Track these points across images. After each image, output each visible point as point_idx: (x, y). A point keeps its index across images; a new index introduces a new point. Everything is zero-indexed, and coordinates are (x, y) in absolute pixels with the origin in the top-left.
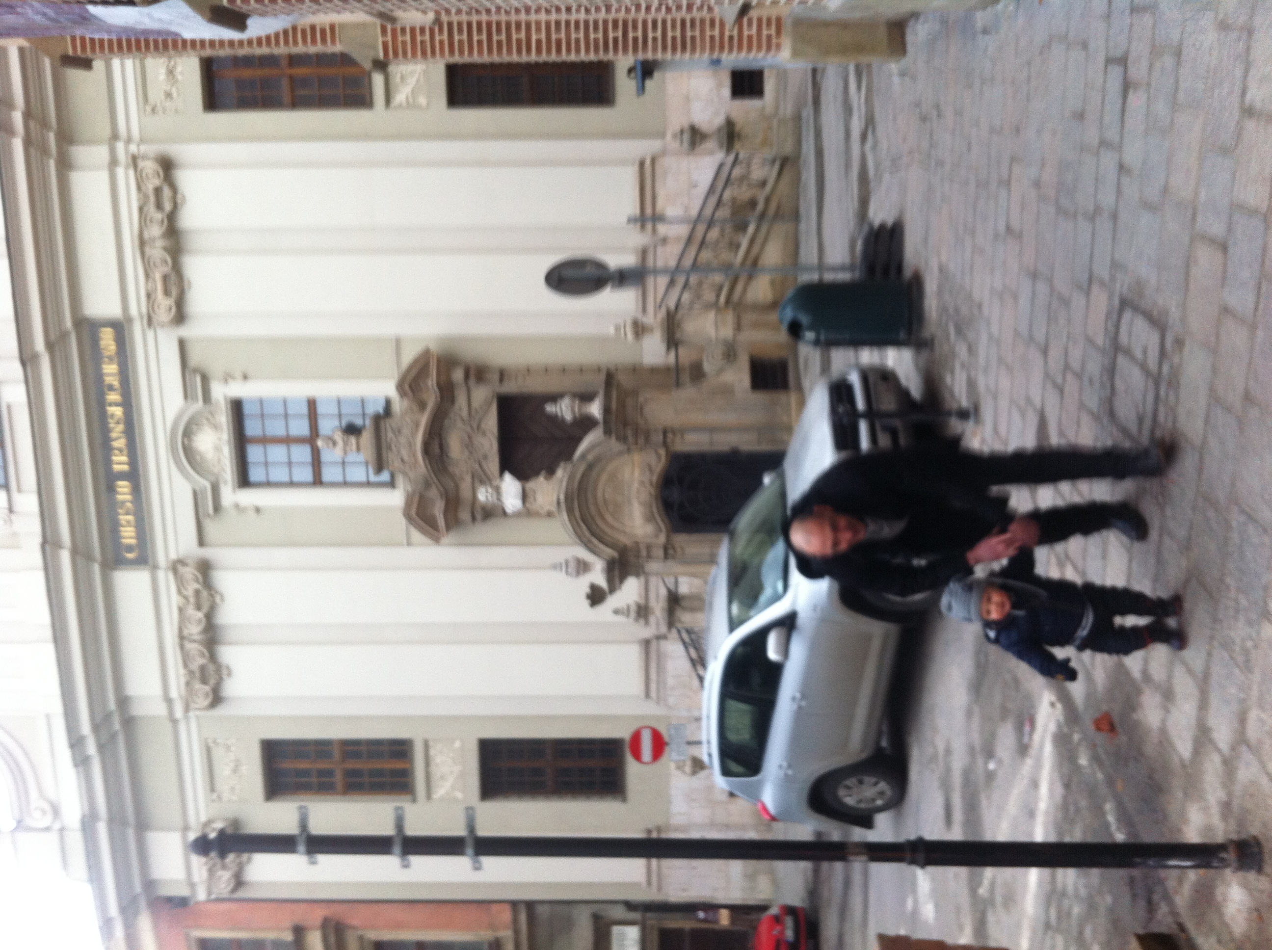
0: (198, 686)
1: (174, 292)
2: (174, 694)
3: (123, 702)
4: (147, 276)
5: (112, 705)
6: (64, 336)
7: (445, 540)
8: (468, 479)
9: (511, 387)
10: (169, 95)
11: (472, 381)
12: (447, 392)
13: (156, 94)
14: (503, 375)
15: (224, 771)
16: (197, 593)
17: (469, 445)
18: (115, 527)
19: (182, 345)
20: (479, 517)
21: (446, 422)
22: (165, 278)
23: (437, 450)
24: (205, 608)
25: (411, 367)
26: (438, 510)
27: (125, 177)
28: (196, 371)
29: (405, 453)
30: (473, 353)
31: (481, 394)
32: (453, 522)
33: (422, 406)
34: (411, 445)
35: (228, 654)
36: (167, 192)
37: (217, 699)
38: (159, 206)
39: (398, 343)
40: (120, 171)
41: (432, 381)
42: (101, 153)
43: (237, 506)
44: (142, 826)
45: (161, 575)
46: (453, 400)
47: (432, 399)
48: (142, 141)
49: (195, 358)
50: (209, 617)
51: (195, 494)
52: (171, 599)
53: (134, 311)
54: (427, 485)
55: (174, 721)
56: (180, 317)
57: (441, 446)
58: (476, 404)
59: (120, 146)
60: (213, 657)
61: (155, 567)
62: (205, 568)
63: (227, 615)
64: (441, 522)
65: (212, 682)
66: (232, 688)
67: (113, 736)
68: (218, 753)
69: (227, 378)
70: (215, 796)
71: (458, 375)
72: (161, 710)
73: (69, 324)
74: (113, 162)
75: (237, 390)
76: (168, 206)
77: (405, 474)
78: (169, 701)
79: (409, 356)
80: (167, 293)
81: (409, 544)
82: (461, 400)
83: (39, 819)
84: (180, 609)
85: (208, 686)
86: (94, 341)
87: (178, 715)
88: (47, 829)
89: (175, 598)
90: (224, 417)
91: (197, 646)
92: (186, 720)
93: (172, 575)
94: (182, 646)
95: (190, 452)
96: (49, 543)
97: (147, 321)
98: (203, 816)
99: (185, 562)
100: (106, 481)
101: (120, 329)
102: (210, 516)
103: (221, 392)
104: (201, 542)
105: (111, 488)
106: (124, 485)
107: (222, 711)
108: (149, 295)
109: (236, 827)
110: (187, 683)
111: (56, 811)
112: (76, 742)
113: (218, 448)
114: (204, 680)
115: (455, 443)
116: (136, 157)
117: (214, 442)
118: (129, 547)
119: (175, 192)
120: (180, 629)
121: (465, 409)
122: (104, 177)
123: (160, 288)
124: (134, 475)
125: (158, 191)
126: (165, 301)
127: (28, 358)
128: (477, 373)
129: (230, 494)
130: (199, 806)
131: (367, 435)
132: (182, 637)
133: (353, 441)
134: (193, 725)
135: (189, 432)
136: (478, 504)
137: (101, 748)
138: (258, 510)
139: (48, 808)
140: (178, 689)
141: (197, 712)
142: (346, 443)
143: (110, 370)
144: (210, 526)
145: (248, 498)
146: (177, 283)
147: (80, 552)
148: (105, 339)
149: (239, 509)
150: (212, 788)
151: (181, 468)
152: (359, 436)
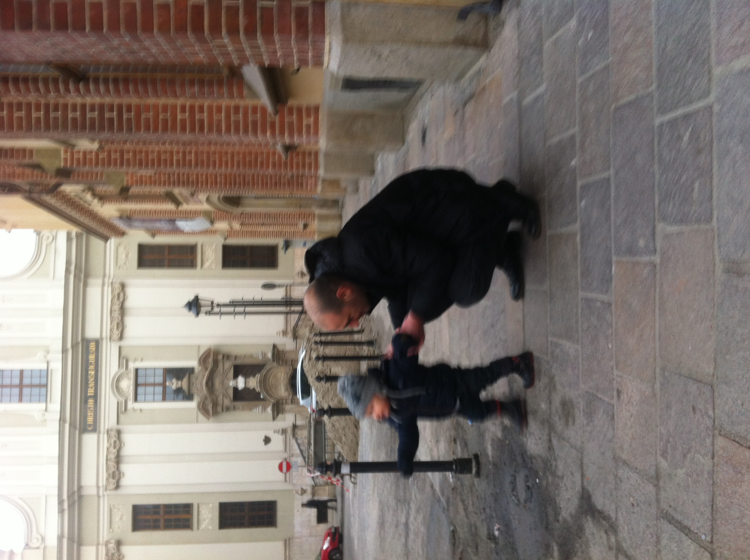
0: (111, 480)
1: (120, 329)
2: (101, 484)
3: (80, 488)
4: (111, 323)
5: (76, 489)
6: (77, 344)
7: (211, 419)
8: (221, 397)
9: (239, 362)
10: (125, 263)
11: (225, 360)
12: (216, 363)
13: (120, 263)
14: (236, 357)
15: (116, 519)
16: (115, 442)
17: (222, 383)
18: (86, 417)
19: (120, 348)
20: (225, 410)
21: (215, 375)
22: (118, 324)
23: (210, 385)
24: (117, 447)
25: (203, 355)
26: (210, 407)
27: (108, 291)
28: (124, 358)
29: (199, 386)
30: (225, 350)
31: (228, 365)
32: (215, 413)
33: (206, 369)
34: (201, 384)
35: (124, 467)
36: (122, 295)
37: (118, 487)
38: (118, 299)
39: (199, 347)
40: (106, 288)
41: (211, 360)
42: (100, 281)
43: (133, 409)
44: (80, 544)
45: (101, 435)
46: (217, 367)
47: (210, 366)
48: (114, 278)
49: (124, 353)
50: (119, 451)
51: (118, 403)
53: (104, 336)
54: (206, 398)
55: (99, 496)
56: (121, 338)
57: (212, 384)
58: (226, 367)
59: (106, 280)
60: (118, 468)
61: (99, 432)
62: (119, 433)
63: (126, 451)
64: (211, 411)
65: (117, 479)
66: (124, 482)
67: (74, 503)
68: (115, 511)
69: (135, 360)
70: (111, 530)
71: (220, 357)
72: (94, 491)
73: (80, 339)
74: (103, 285)
75: (139, 364)
76: (121, 299)
77: (198, 394)
78: (98, 487)
79: (202, 351)
80: (118, 329)
81: (197, 421)
82: (220, 367)
83: (35, 543)
84: (107, 449)
85: (115, 481)
86: (88, 347)
87: (101, 493)
88: (38, 548)
89: (106, 444)
90: (132, 375)
91: (112, 464)
92: (104, 495)
93: (106, 436)
94: (107, 463)
95: (118, 388)
96: (62, 420)
97: (109, 339)
98: (106, 539)
99: (111, 430)
100: (85, 400)
101: (98, 342)
102: (122, 413)
103: (132, 366)
104: (118, 423)
105: (86, 402)
106: (91, 402)
107: (119, 492)
108: (111, 330)
109: (119, 543)
110: (107, 479)
111: (43, 539)
112: (61, 502)
113: (129, 387)
114: (113, 478)
115: (217, 383)
116: (112, 283)
117: (127, 385)
118: (90, 425)
119: (124, 295)
120: (107, 456)
121: (222, 370)
122: (99, 290)
123: (115, 327)
124: (95, 397)
125: (119, 294)
126: (116, 333)
127: (64, 351)
128: (227, 357)
129: (131, 405)
130: (104, 535)
131: (185, 380)
132: (107, 460)
133: (180, 383)
134: (106, 497)
135: (118, 381)
136: (224, 406)
137: (69, 506)
138: (141, 410)
139: (40, 538)
140: (103, 482)
141: (109, 492)
142: (177, 384)
143: (92, 357)
144: (122, 417)
145: (137, 406)
146: (121, 326)
147: (72, 425)
148: (92, 346)
149: (134, 410)
150: (111, 527)
151: (114, 394)
152: (182, 381)
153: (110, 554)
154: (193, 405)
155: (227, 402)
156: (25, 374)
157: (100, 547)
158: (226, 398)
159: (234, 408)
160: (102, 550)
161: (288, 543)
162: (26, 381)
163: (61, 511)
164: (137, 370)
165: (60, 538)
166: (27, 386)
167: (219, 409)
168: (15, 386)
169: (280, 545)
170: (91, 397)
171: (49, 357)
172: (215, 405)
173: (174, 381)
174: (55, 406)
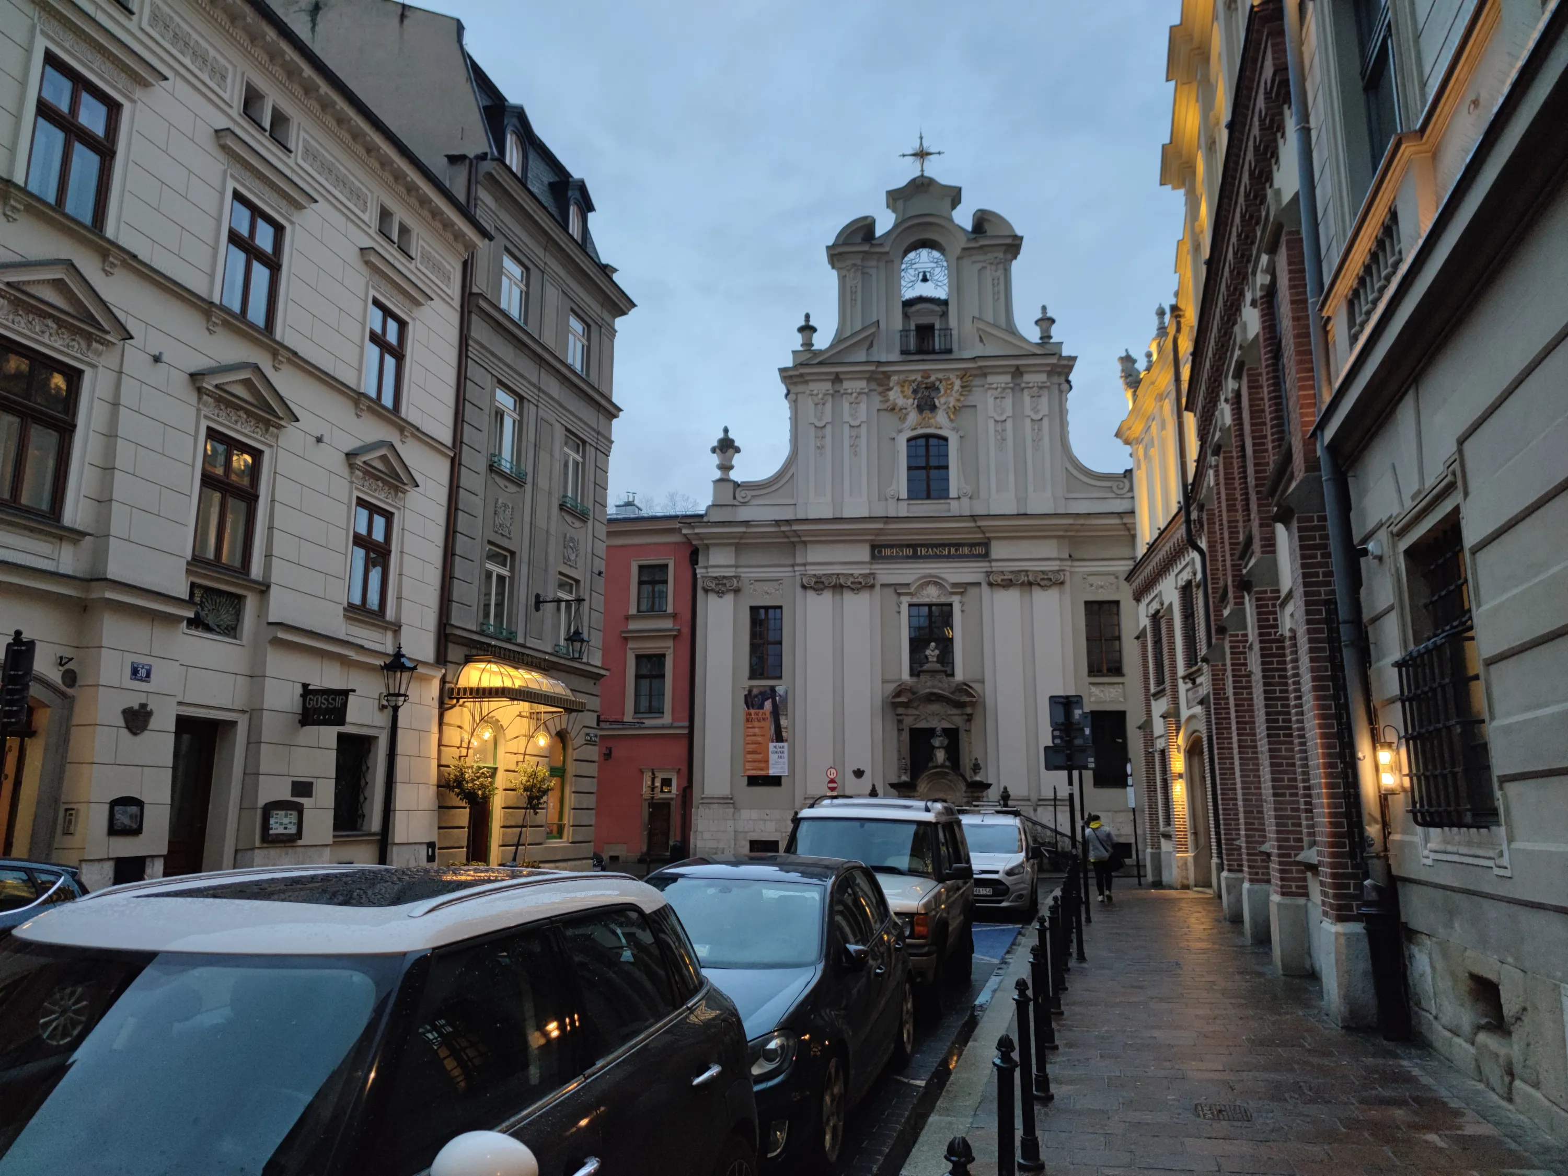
0: (814, 580)
1: (1002, 583)
2: (808, 568)
3: (805, 543)
4: (1012, 572)
5: (803, 539)
6: (983, 533)
7: (887, 700)
8: (917, 713)
9: (962, 735)
10: (1092, 585)
11: (966, 717)
12: (960, 705)
13: (1091, 579)
14: (969, 731)
15: (766, 587)
16: (860, 583)
17: (934, 714)
18: (891, 546)
19: (979, 584)
20: (899, 718)
21: (945, 704)
22: (1010, 580)
23: (931, 699)
24: (853, 586)
25: (972, 688)
26: (903, 699)
27: (1052, 566)
28: (966, 590)
29: (930, 684)
30: (978, 718)
31: (958, 721)
32: (894, 706)
33: (953, 693)
34: (933, 687)
35: (827, 596)
36: (1048, 583)
37: (805, 588)
38: (1042, 579)
39: (983, 682)
40: (1058, 563)
41: (964, 698)
42: (1065, 554)
43: (901, 603)
44: (739, 547)
45: (869, 566)
46: (955, 707)
47: (956, 697)
48: (1071, 573)
49: (973, 591)
50: (848, 587)
51: (908, 584)
52: (857, 571)
53: (993, 564)
54: (914, 693)
55: (794, 566)
56: (992, 585)
57: (933, 701)
58: (954, 718)
59: (1069, 563)
60: (828, 588)
61: (871, 563)
62: (871, 587)
63: (848, 597)
64: (896, 700)
65: (815, 586)
66: (811, 595)
67: (788, 537)
68: (775, 585)
69: (963, 604)
70: (753, 581)
71: (969, 710)
72: (799, 560)
73: (989, 535)
74: (1061, 560)
75: (957, 609)
76: (1042, 583)
77: (919, 683)
78: (804, 565)
79: (977, 687)
80: (1002, 580)
81: (884, 682)
82: (955, 711)
83: (740, 494)
84: (852, 575)
85: (812, 584)
86: (979, 544)
87: (796, 568)
88: (735, 498)
89: (856, 572)
90: (943, 600)
91: (834, 581)
92: (795, 571)
93: (868, 571)
94: (833, 574)
95: (928, 583)
96: (886, 520)
97: (989, 569)
98: (743, 575)
99: (874, 579)
100: (914, 546)
101: (986, 556)
102: (895, 590)
103: (956, 600)
104: (882, 585)
105: (908, 546)
106: (910, 552)
107: (799, 590)
108: (1002, 572)
109: (737, 591)
110: (815, 575)
111: (744, 504)
112: (788, 522)
113: (928, 596)
114: (816, 583)
115: (935, 707)
116: (1063, 570)
117: (932, 595)
118: (880, 552)
119: (1050, 586)
120: (842, 574)
121: (949, 712)
122: (1054, 554)
123: (1006, 577)
124: (915, 557)
125: (1050, 580)
126: (999, 579)
127: (973, 517)
128: (969, 718)
129: (905, 600)
130: (747, 573)
131: (938, 666)
132: (838, 575)
133: (935, 659)
134: (792, 574)
135: (936, 583)
136: (905, 717)
137: (784, 532)
138: (899, 612)
139: (746, 500)
140: (811, 570)
141: (798, 578)
142: (933, 656)
143: (966, 550)
144: (890, 591)
145: (905, 609)
146: (1007, 584)
147: (880, 532)
148: (981, 550)
149: (899, 605)
150: (756, 581)
151: (919, 579)
152: (937, 662)
153: (725, 581)
154: (906, 675)
155: (909, 721)
156: (942, 471)
157: (733, 569)
158: (915, 719)
159: (900, 730)
160: (730, 572)
161: (728, 801)
162: (933, 473)
163: (778, 523)
164: (951, 605)
165: (746, 523)
166: (928, 476)
167: (900, 710)
168: (927, 461)
169: (725, 791)
170: (915, 552)
171: (965, 501)
172: (906, 705)
173: (937, 652)
174: (903, 510)
